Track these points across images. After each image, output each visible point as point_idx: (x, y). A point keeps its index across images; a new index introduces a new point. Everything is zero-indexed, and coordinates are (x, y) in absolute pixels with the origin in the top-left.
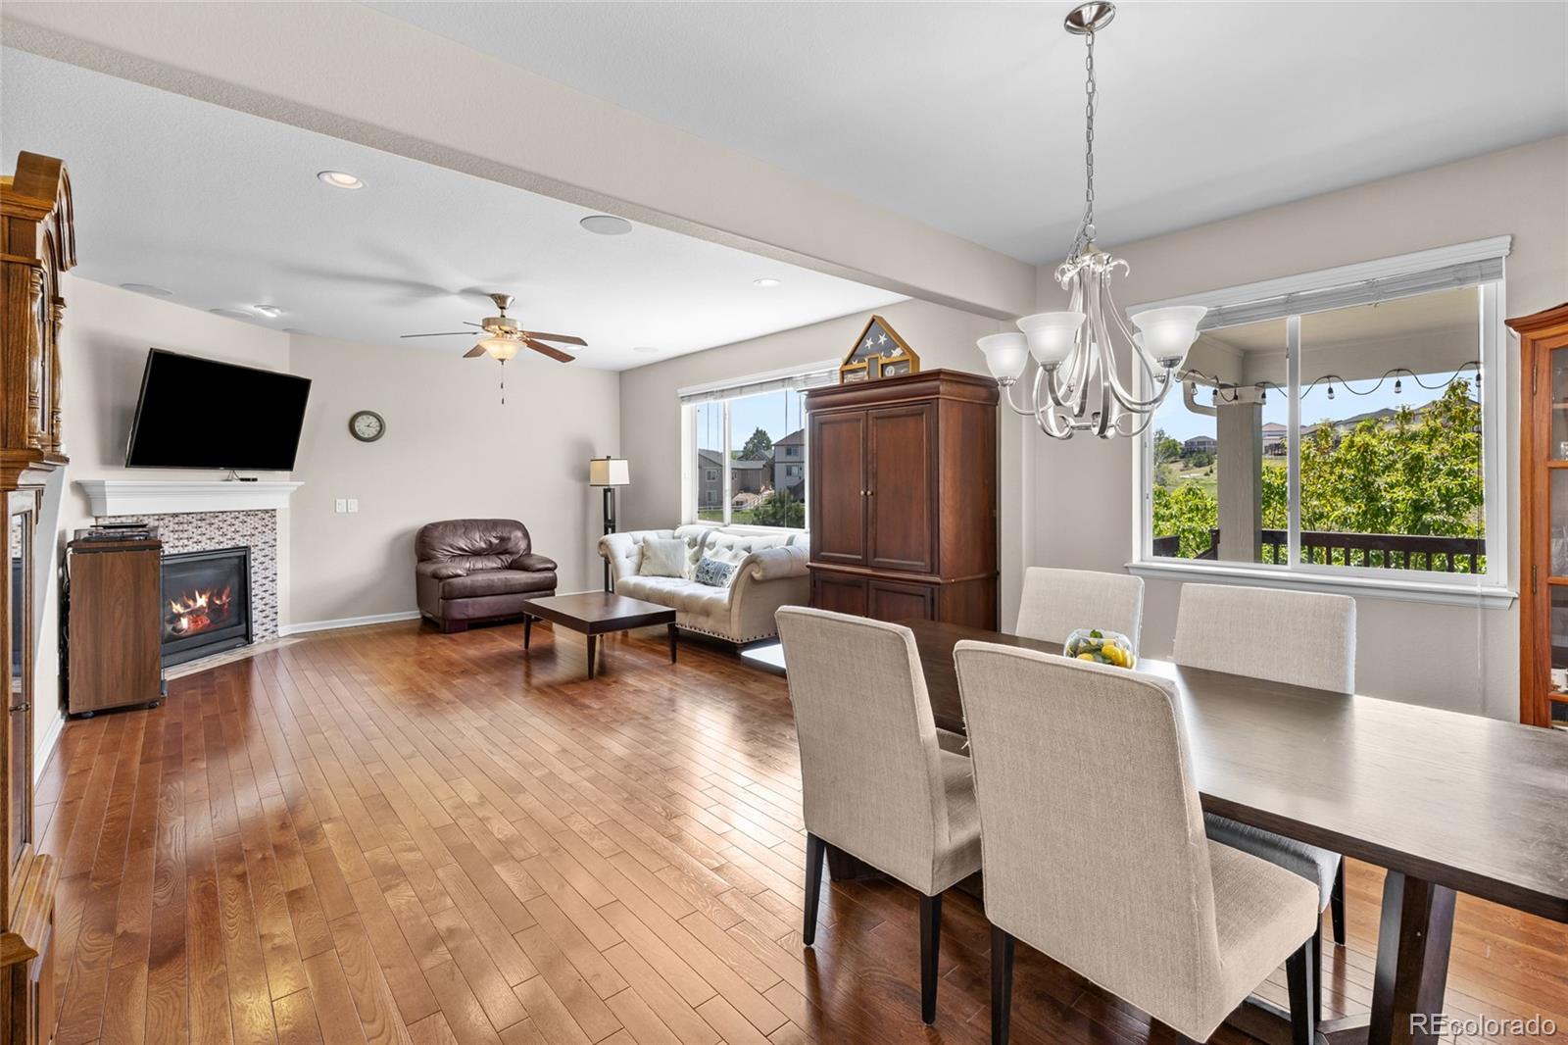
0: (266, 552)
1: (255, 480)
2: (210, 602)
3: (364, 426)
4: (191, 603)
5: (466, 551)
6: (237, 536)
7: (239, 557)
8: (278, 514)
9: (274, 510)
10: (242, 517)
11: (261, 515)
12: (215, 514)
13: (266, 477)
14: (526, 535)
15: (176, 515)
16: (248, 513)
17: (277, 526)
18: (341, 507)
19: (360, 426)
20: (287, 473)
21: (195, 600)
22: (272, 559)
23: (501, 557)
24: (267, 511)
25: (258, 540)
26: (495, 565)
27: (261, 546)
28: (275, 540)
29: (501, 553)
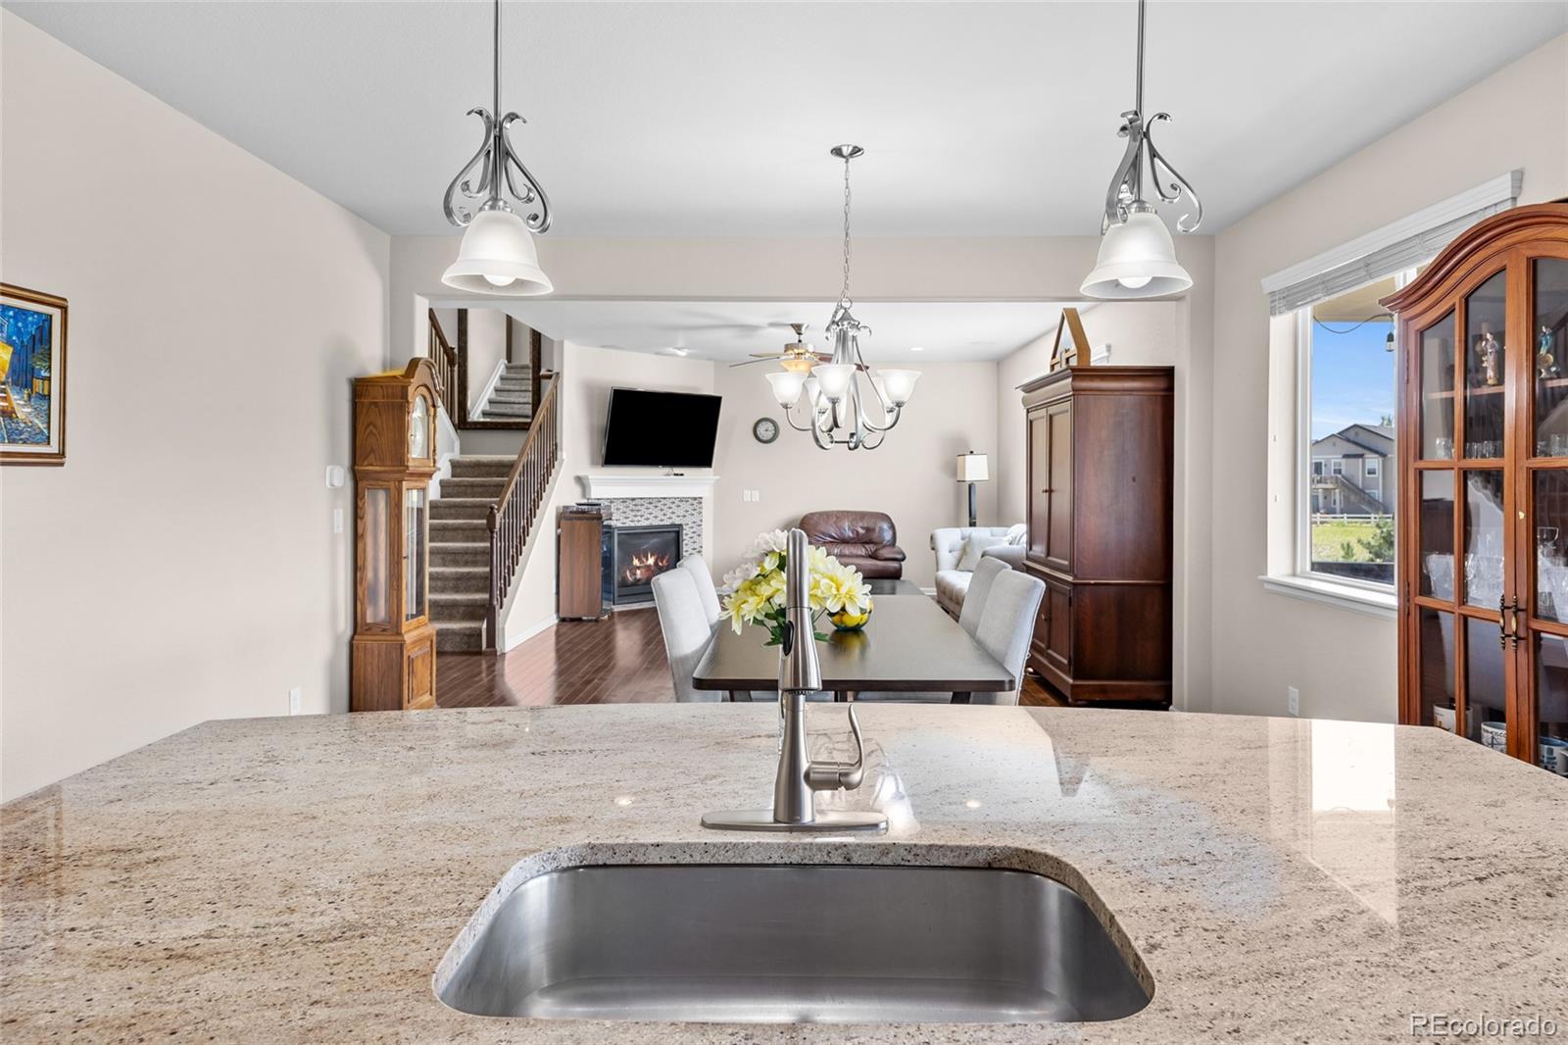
0: (694, 530)
1: (682, 475)
2: (656, 563)
3: (765, 431)
4: (644, 560)
5: (834, 538)
6: (673, 516)
7: (675, 532)
8: (703, 501)
9: (701, 498)
10: (677, 502)
11: (691, 501)
12: (659, 500)
13: (691, 473)
14: (892, 527)
15: (633, 499)
16: (681, 500)
17: (703, 511)
18: (747, 498)
19: (761, 430)
20: (707, 469)
21: (647, 559)
22: (699, 535)
23: (867, 546)
24: (695, 499)
25: (688, 520)
26: (859, 553)
27: (691, 525)
28: (701, 521)
29: (867, 543)
